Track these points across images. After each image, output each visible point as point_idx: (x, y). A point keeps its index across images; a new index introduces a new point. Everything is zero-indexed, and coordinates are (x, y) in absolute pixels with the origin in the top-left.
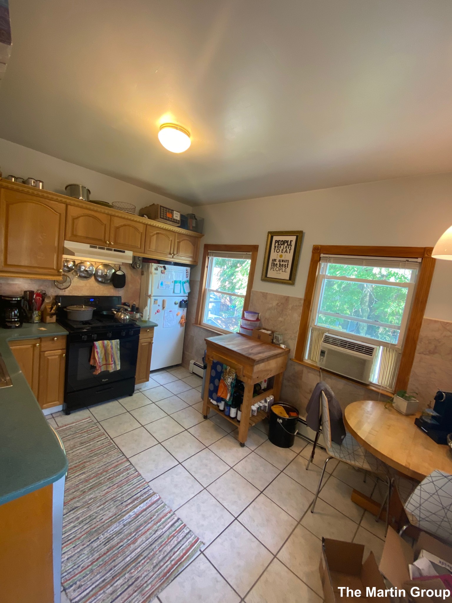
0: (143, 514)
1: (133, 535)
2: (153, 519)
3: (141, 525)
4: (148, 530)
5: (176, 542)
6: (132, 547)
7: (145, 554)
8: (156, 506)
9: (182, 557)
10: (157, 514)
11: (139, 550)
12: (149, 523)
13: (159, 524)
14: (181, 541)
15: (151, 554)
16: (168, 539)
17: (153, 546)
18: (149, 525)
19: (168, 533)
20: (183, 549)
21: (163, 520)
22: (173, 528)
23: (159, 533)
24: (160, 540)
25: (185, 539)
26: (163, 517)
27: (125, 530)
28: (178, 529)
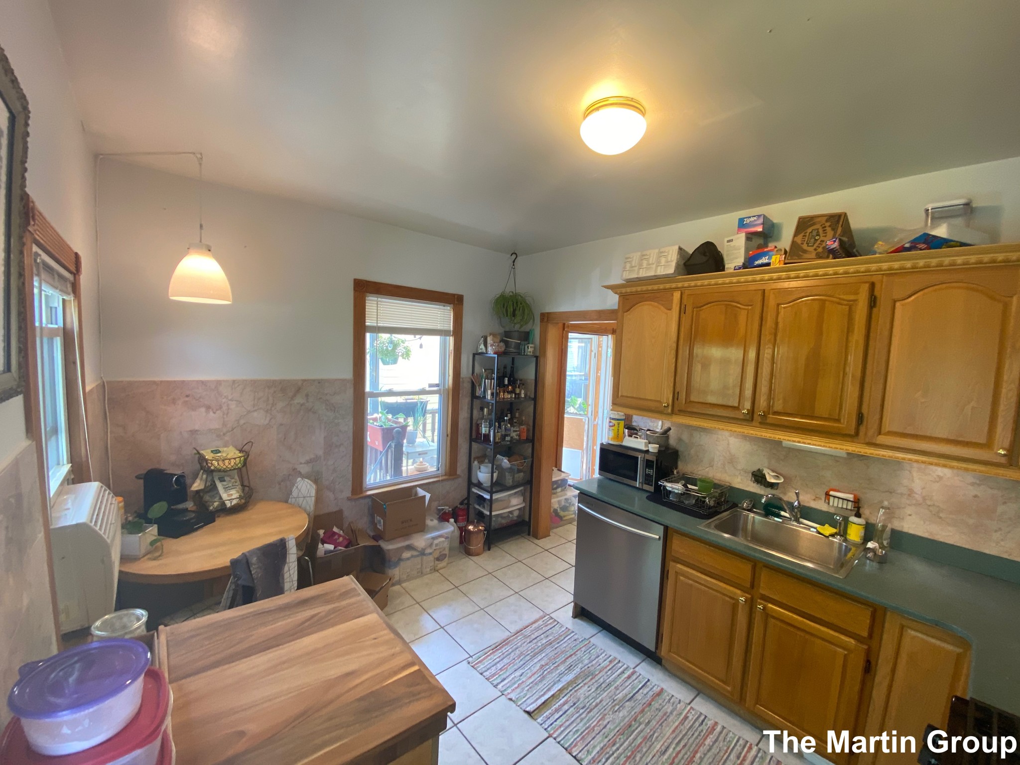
0: (543, 693)
1: (546, 672)
2: (528, 687)
3: (541, 681)
4: (530, 677)
5: (498, 665)
6: (543, 663)
7: (528, 658)
8: (528, 700)
9: (491, 654)
10: (525, 692)
11: (536, 661)
12: (532, 683)
13: (520, 682)
14: (493, 666)
15: (522, 657)
16: (507, 668)
17: (522, 663)
18: (531, 680)
19: (508, 674)
20: (491, 659)
21: (516, 685)
22: (503, 677)
23: (518, 673)
24: (516, 667)
25: (488, 667)
26: (516, 688)
27: (556, 676)
28: (497, 676)
